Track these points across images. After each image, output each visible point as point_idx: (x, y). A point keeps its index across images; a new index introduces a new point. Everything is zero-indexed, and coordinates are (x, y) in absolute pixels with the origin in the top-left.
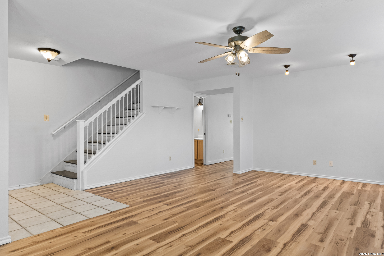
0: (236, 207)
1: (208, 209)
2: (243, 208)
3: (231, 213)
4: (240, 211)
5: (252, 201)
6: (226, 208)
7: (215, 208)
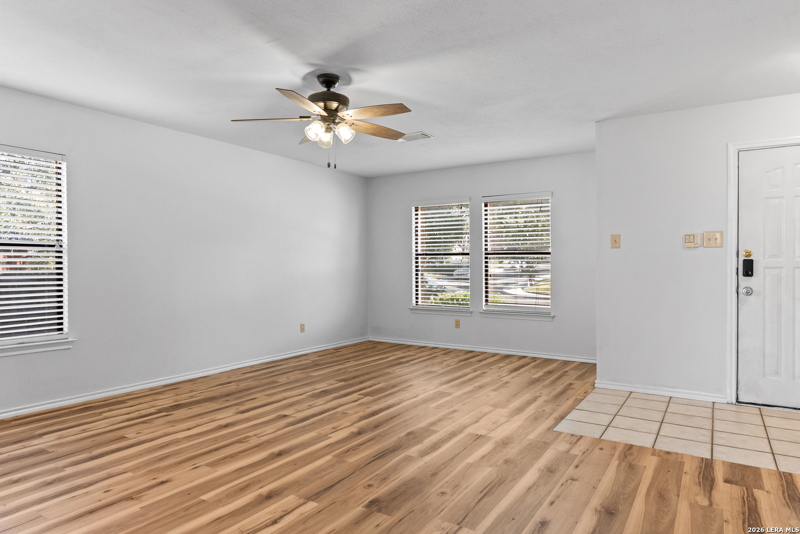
0: (330, 436)
1: (389, 428)
2: (317, 434)
3: (345, 424)
4: (327, 428)
5: (280, 454)
6: (353, 433)
7: (373, 431)
